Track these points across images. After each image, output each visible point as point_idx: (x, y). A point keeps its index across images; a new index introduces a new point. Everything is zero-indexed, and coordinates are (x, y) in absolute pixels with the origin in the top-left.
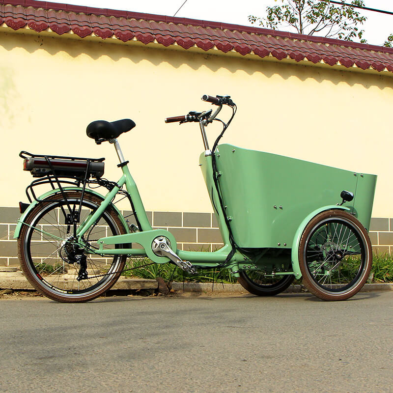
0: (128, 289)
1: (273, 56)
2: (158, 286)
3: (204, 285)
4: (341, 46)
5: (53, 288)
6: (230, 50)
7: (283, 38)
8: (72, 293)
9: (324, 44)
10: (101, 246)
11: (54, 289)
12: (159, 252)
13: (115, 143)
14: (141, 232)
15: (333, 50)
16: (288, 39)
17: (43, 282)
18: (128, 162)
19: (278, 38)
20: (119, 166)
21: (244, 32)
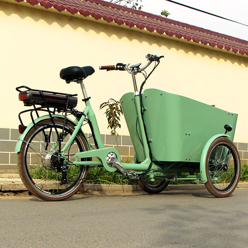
1: (116, 22)
3: (104, 186)
4: (154, 19)
6: (88, 16)
7: (119, 9)
8: (54, 194)
9: (144, 16)
10: (76, 159)
11: (43, 191)
12: (111, 164)
13: (81, 83)
14: (98, 150)
15: (150, 21)
17: (35, 186)
18: (90, 98)
19: (115, 9)
20: (83, 100)
21: (94, 3)
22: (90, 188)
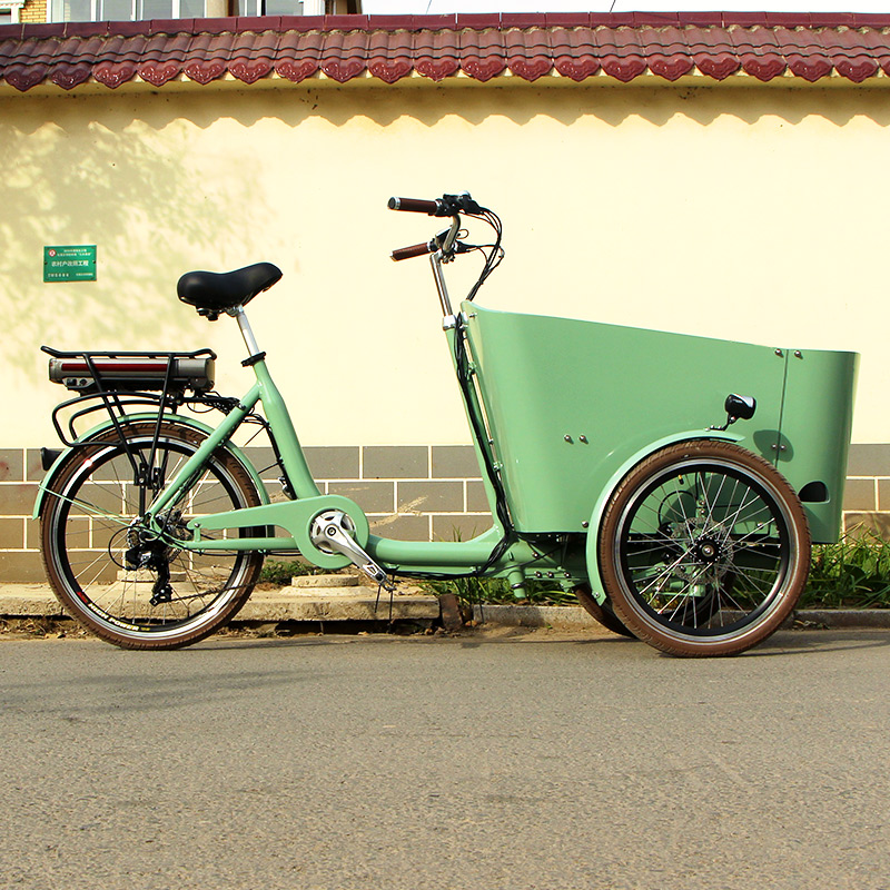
0: (370, 618)
1: (842, 75)
2: (441, 613)
5: (111, 620)
7: (880, 29)
8: (149, 629)
10: (197, 533)
11: (113, 623)
12: (326, 544)
13: (239, 315)
17: (90, 608)
18: (265, 353)
19: (864, 32)
20: (245, 363)
21: (779, 27)
22: (494, 616)
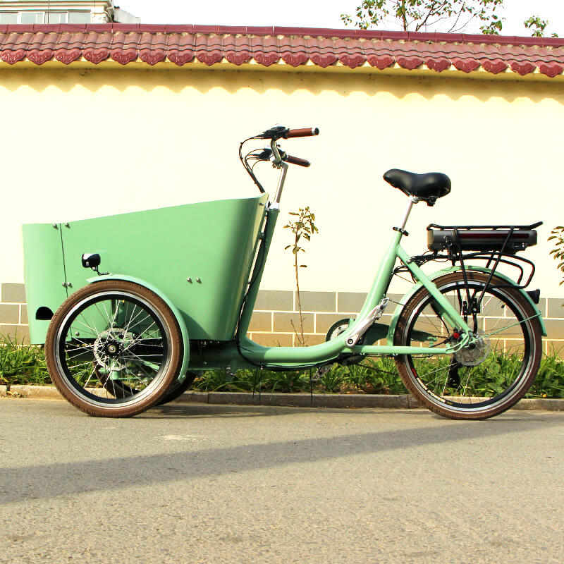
16: (215, 35)
